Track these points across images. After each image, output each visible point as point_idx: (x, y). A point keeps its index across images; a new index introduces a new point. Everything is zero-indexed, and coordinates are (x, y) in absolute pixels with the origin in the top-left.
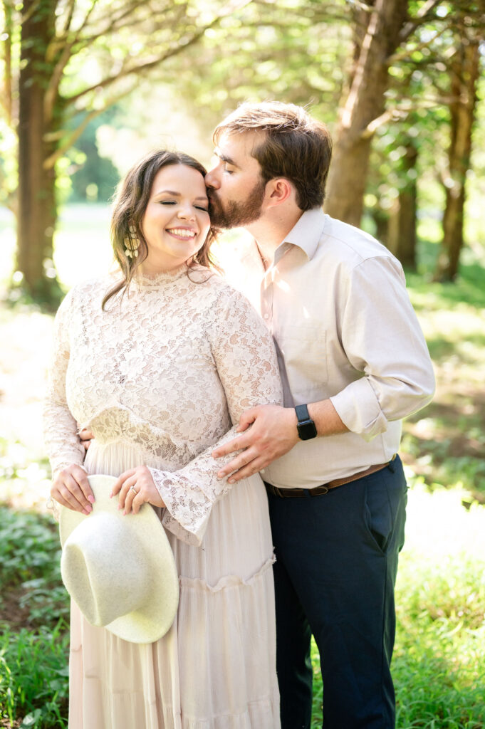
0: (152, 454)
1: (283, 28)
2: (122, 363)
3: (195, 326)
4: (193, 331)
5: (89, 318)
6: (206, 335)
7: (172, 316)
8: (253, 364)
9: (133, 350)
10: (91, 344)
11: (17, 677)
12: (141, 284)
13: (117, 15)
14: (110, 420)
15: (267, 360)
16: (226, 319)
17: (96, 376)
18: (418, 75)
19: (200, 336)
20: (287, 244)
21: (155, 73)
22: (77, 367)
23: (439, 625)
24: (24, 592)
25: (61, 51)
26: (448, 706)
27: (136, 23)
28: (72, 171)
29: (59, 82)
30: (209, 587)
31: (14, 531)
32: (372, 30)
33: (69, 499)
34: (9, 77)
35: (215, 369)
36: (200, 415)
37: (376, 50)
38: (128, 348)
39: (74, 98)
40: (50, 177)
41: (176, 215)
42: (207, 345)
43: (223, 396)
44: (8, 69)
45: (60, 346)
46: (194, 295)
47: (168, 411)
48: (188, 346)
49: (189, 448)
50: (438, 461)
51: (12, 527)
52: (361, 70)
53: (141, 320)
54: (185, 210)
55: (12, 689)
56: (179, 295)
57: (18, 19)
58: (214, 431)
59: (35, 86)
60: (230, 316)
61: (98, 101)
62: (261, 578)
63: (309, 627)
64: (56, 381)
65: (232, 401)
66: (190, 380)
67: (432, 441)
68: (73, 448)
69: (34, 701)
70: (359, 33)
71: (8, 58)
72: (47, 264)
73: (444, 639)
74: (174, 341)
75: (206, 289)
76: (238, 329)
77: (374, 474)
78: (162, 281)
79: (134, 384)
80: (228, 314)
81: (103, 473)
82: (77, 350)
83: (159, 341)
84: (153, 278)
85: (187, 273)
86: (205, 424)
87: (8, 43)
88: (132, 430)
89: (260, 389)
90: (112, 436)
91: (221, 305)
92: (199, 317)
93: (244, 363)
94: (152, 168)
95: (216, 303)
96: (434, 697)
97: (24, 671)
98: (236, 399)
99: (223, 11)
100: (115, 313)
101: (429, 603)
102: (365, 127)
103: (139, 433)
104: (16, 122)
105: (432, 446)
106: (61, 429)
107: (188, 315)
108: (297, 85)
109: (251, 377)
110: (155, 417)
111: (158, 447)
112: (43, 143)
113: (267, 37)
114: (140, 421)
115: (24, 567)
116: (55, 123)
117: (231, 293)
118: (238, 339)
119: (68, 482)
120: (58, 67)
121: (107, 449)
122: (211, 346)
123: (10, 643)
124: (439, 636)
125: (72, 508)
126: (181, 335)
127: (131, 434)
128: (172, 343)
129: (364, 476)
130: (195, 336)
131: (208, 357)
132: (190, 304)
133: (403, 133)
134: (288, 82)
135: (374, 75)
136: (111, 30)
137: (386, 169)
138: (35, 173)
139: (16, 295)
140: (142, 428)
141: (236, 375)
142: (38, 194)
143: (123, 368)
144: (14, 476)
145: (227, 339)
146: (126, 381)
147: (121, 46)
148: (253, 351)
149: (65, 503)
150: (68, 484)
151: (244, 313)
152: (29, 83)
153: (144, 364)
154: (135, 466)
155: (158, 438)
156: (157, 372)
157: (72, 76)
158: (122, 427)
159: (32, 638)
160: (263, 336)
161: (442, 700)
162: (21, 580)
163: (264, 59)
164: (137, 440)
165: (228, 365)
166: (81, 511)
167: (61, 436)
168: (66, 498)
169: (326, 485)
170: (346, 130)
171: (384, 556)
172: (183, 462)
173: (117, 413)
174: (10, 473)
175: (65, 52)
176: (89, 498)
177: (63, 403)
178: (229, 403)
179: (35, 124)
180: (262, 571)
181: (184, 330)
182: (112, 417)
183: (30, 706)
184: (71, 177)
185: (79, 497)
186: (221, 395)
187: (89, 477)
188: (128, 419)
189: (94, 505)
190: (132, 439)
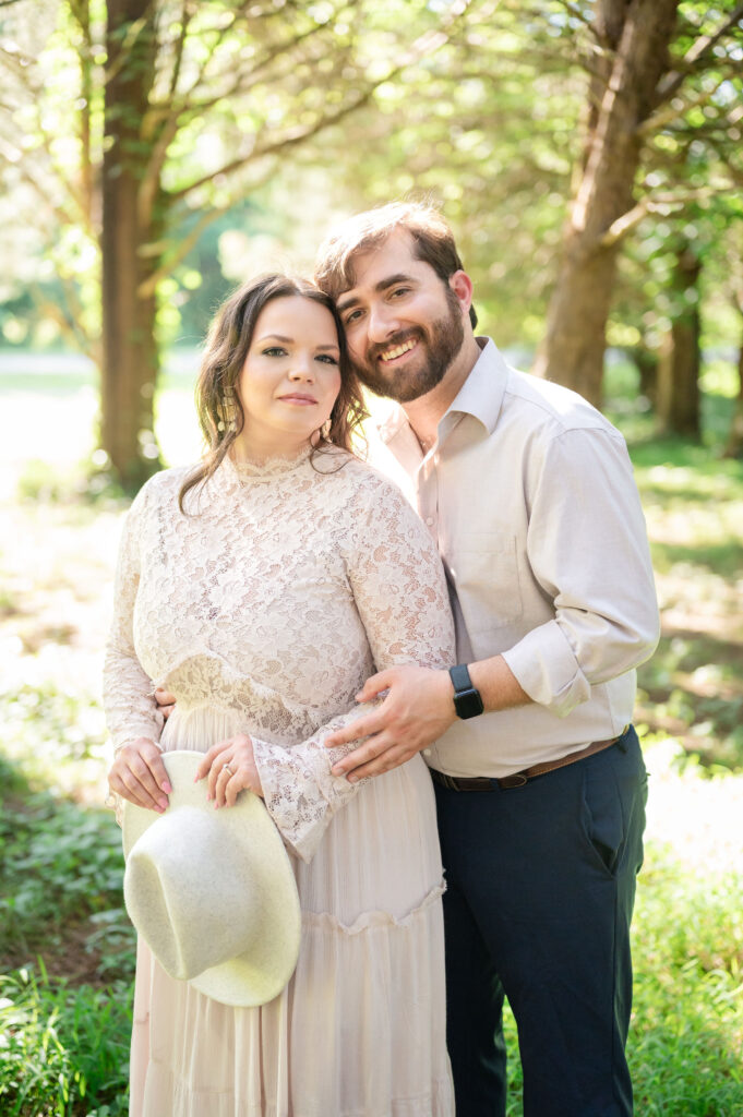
0: (255, 724)
1: (495, 82)
2: (214, 591)
3: (321, 534)
4: (318, 543)
5: (169, 525)
6: (337, 548)
7: (288, 521)
8: (409, 591)
9: (230, 571)
10: (171, 562)
11: (74, 1057)
12: (245, 473)
13: (246, 67)
14: (194, 674)
15: (431, 586)
16: (368, 524)
17: (176, 609)
18: (698, 148)
19: (328, 549)
20: (454, 413)
21: (305, 153)
22: (149, 596)
23: (714, 980)
24: (93, 928)
25: (163, 123)
26: (722, 1106)
27: (275, 79)
28: (182, 300)
29: (160, 168)
30: (343, 927)
31: (82, 837)
32: (615, 83)
33: (134, 788)
34: (87, 163)
35: (351, 599)
36: (328, 667)
37: (622, 113)
38: (223, 567)
39: (183, 193)
40: (150, 306)
41: (286, 375)
42: (339, 562)
43: (363, 639)
44: (86, 150)
45: (129, 567)
46: (322, 490)
47: (278, 660)
48: (310, 565)
49: (311, 716)
50: (722, 731)
51: (77, 832)
52: (599, 144)
53: (244, 526)
54: (299, 364)
55: (66, 1075)
56: (300, 490)
57: (99, 77)
58: (349, 692)
59: (125, 177)
60: (374, 519)
61: (221, 195)
62: (424, 916)
63: (500, 984)
64: (122, 619)
65: (378, 647)
66: (312, 615)
67: (715, 699)
68: (144, 718)
69: (100, 1094)
70: (597, 89)
71: (85, 135)
72: (144, 438)
73: (722, 1002)
74: (290, 557)
75: (339, 480)
76: (386, 539)
77: (596, 754)
78: (274, 469)
79: (229, 620)
80: (371, 517)
81: (186, 748)
82: (151, 571)
83: (267, 557)
84: (261, 464)
85: (311, 458)
86: (335, 681)
87: (86, 114)
88: (226, 689)
89: (418, 629)
90: (197, 698)
91: (360, 503)
92: (327, 521)
93: (395, 589)
94: (255, 300)
95: (352, 501)
96: (702, 1091)
97: (86, 1048)
98: (383, 644)
99: (404, 59)
100: (205, 517)
101: (701, 947)
102: (606, 228)
103: (236, 693)
104: (98, 228)
105: (714, 707)
106: (127, 689)
107: (312, 519)
108: (517, 166)
109: (405, 610)
110: (259, 669)
111: (264, 715)
112: (137, 260)
113: (472, 94)
114: (238, 675)
115: (94, 892)
116: (155, 230)
117: (376, 486)
118: (387, 554)
119: (134, 763)
120: (159, 148)
121: (191, 718)
122: (345, 563)
123: (68, 1006)
124: (712, 999)
125: (139, 803)
126: (301, 548)
127: (225, 695)
128: (286, 560)
129: (580, 758)
130: (320, 549)
131: (340, 580)
132: (315, 502)
133: (676, 234)
134: (504, 163)
135: (619, 151)
136: (236, 91)
137: (652, 288)
138: (125, 303)
139: (100, 484)
140: (240, 686)
141: (383, 608)
142: (130, 335)
143: (215, 597)
144: (86, 756)
145: (369, 553)
146: (219, 615)
147: (253, 114)
148: (409, 572)
149: (128, 794)
150: (133, 767)
151: (395, 515)
152: (116, 171)
153: (246, 590)
154: (230, 737)
155: (264, 701)
156: (263, 602)
157: (179, 160)
158: (211, 683)
159: (99, 998)
160: (425, 549)
161: (714, 1096)
162: (90, 910)
163: (467, 128)
164: (232, 705)
165: (372, 594)
166: (152, 807)
167: (127, 700)
168: (129, 788)
169: (525, 772)
170: (578, 233)
171: (612, 879)
172: (300, 736)
173: (204, 664)
174: (80, 750)
175: (168, 125)
176: (163, 787)
177: (131, 654)
178: (374, 650)
179: (124, 232)
180: (424, 904)
181: (304, 541)
182: (197, 669)
183: (94, 1101)
184: (180, 309)
185: (148, 785)
186: (360, 638)
187: (163, 755)
188: (219, 673)
189: (172, 797)
190: (226, 702)
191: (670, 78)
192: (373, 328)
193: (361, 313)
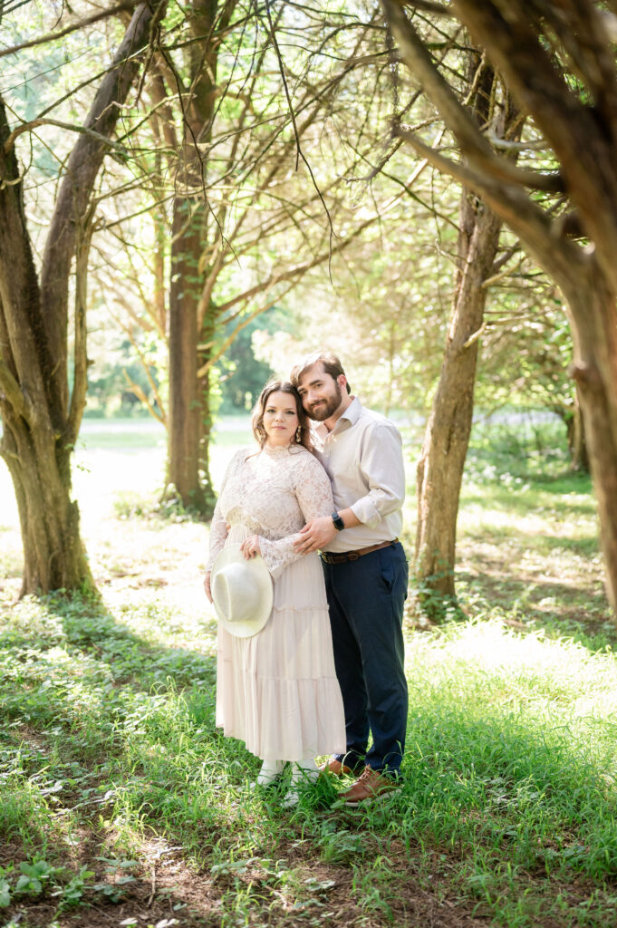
8: (317, 495)
12: (268, 450)
15: (326, 494)
20: (343, 419)
29: (211, 290)
32: (469, 259)
34: (160, 290)
35: (293, 495)
37: (473, 275)
39: (226, 306)
40: (203, 385)
41: (274, 420)
46: (291, 458)
47: (261, 510)
56: (284, 457)
57: (170, 240)
59: (187, 297)
71: (158, 271)
72: (201, 474)
75: (297, 456)
77: (385, 548)
78: (278, 450)
84: (274, 448)
85: (289, 449)
88: (244, 519)
90: (236, 522)
93: (312, 494)
95: (299, 463)
100: (251, 463)
109: (316, 501)
110: (254, 513)
111: (255, 529)
112: (196, 353)
114: (247, 514)
116: (206, 335)
117: (308, 459)
118: (310, 482)
122: (293, 483)
129: (378, 548)
135: (472, 295)
138: (187, 382)
140: (248, 518)
141: (308, 500)
142: (190, 404)
145: (303, 481)
148: (317, 488)
151: (314, 469)
152: (180, 296)
155: (255, 524)
157: (224, 284)
158: (240, 517)
160: (324, 481)
165: (304, 495)
169: (357, 552)
170: (451, 341)
173: (238, 509)
178: (305, 515)
179: (187, 335)
190: (244, 523)
191: (499, 257)
192: (309, 400)
193: (306, 392)
